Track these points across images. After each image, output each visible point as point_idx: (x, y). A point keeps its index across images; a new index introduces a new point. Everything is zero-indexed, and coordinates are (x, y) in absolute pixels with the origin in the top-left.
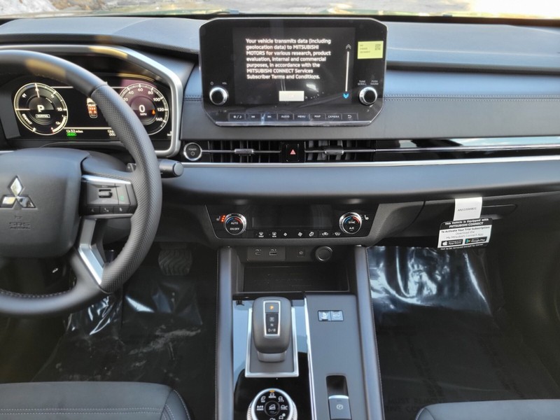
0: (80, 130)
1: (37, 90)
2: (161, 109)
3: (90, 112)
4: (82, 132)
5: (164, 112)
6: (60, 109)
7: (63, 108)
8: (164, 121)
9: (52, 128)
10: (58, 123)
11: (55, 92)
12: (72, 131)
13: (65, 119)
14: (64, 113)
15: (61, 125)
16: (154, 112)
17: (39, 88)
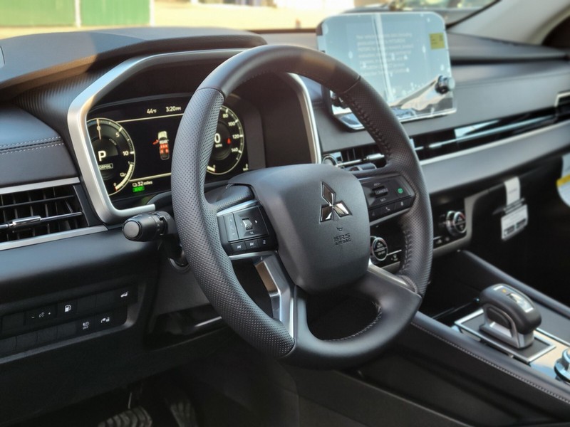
0: (149, 180)
1: (99, 128)
2: (236, 136)
3: (162, 152)
4: (151, 183)
5: (240, 138)
6: (126, 153)
7: (129, 151)
8: (240, 152)
9: (115, 184)
10: (122, 175)
11: (121, 129)
12: (139, 185)
13: (131, 166)
14: (130, 158)
15: (127, 177)
16: (229, 141)
17: (101, 125)
